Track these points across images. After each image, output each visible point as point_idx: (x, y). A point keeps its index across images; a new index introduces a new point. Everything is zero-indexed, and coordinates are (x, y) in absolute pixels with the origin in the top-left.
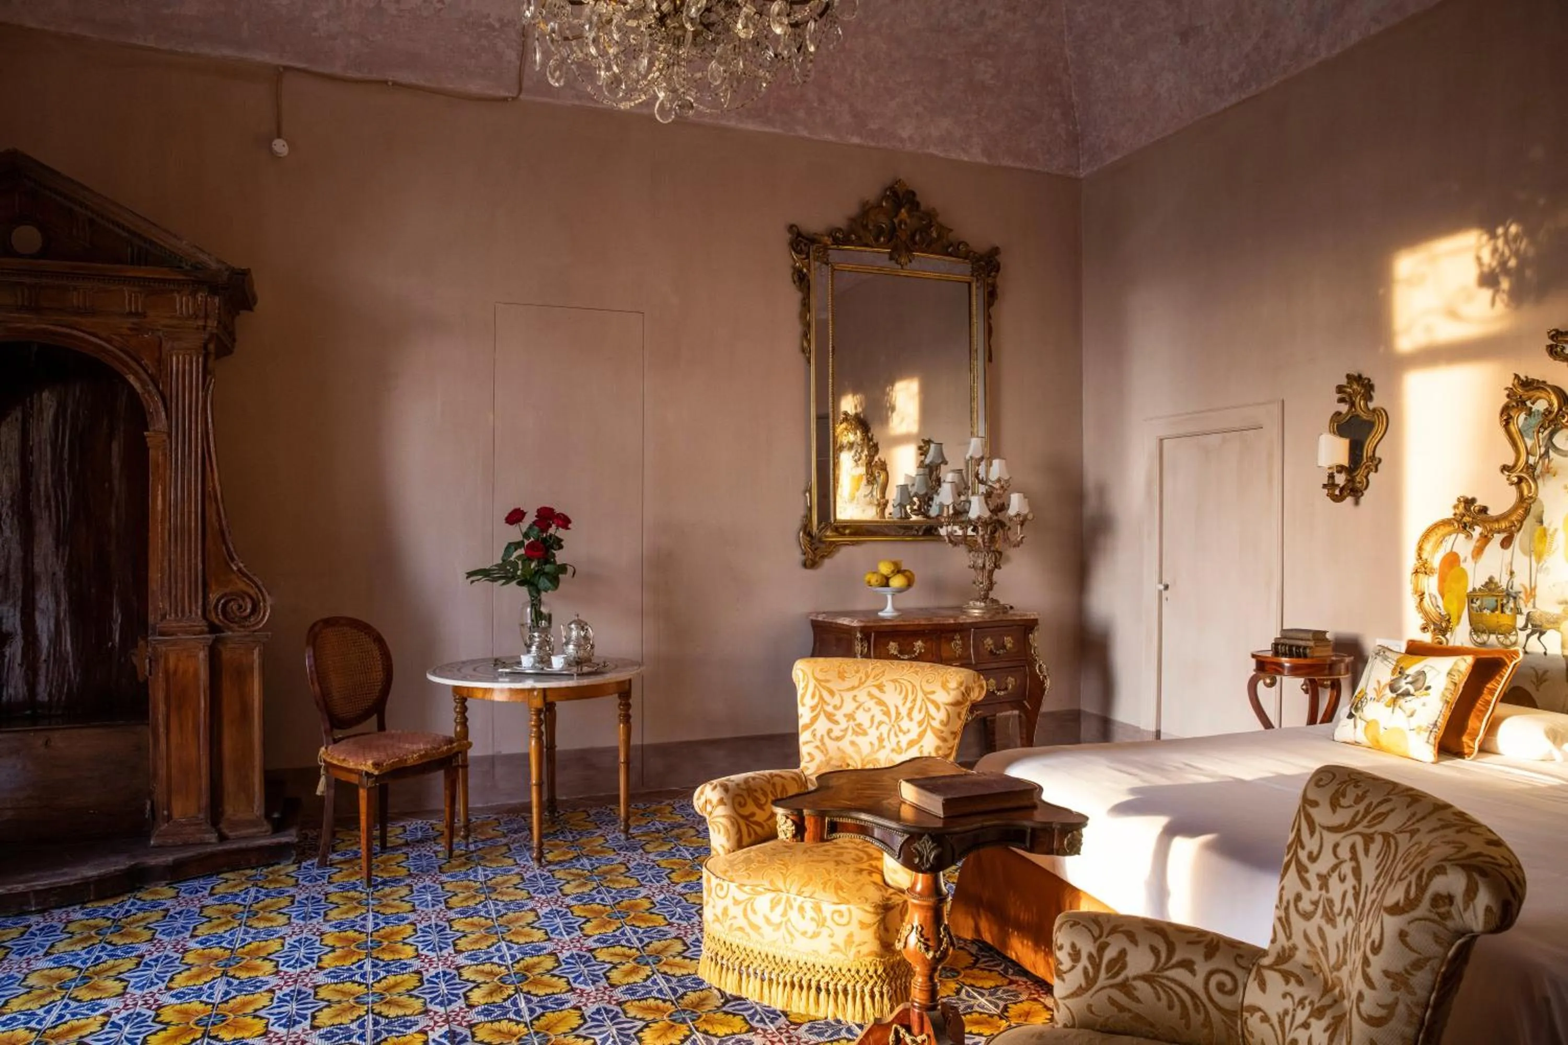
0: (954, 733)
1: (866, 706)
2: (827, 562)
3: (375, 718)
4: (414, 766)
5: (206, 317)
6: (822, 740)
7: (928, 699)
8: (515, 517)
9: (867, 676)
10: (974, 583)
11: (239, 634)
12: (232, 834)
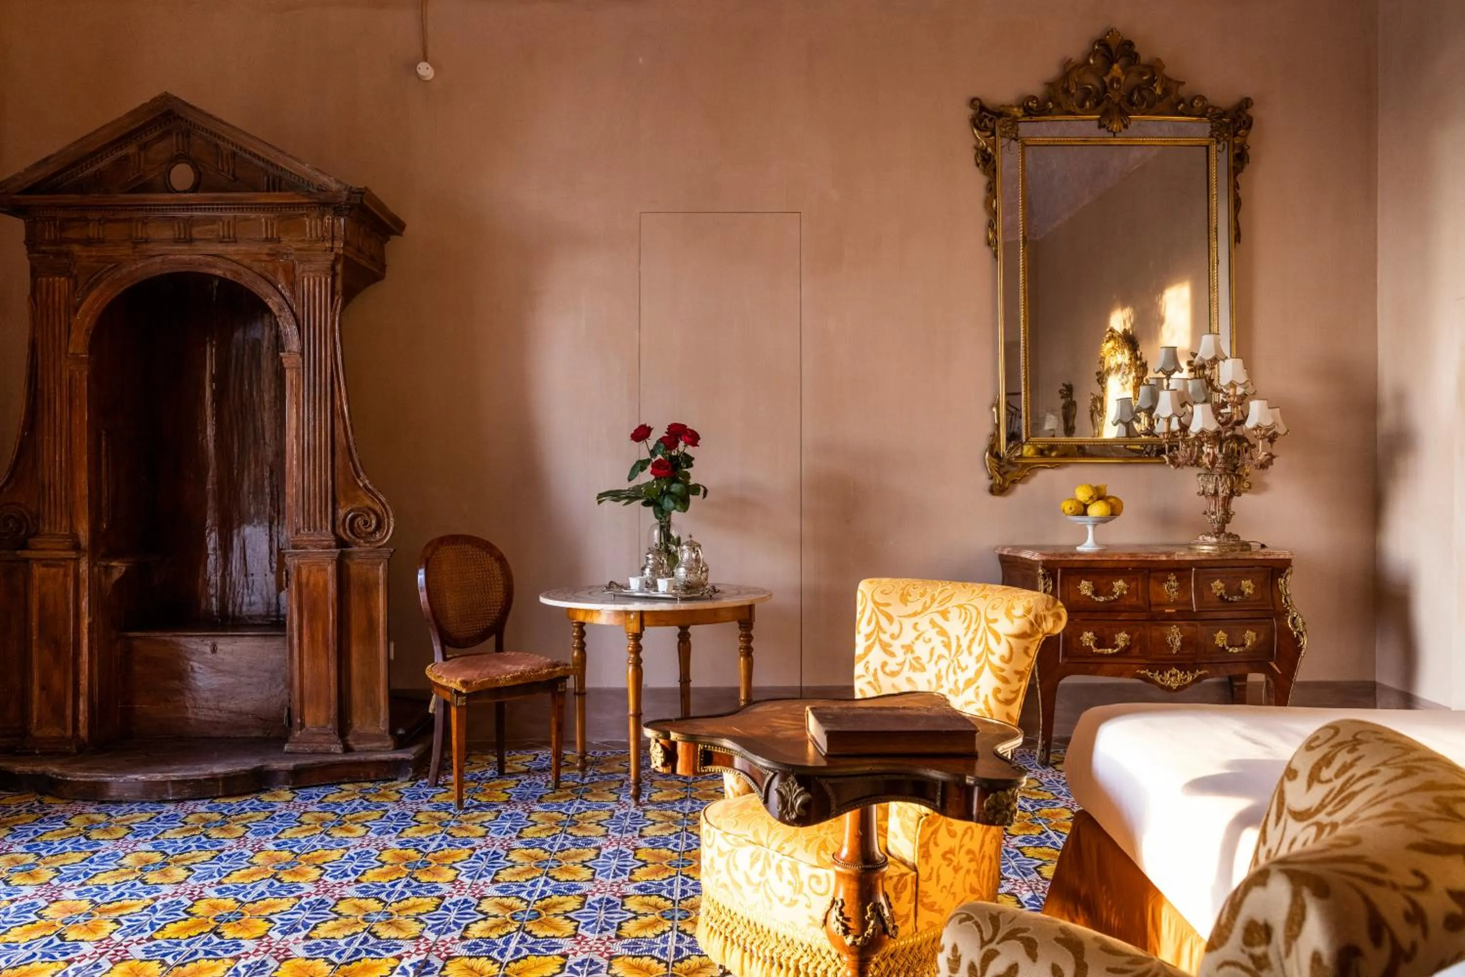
0: (1020, 674)
1: (927, 636)
2: (1020, 488)
3: (493, 639)
4: (505, 687)
5: (333, 240)
6: (875, 674)
7: (989, 628)
8: (641, 434)
9: (933, 600)
10: (1205, 513)
11: (362, 549)
12: (356, 747)
